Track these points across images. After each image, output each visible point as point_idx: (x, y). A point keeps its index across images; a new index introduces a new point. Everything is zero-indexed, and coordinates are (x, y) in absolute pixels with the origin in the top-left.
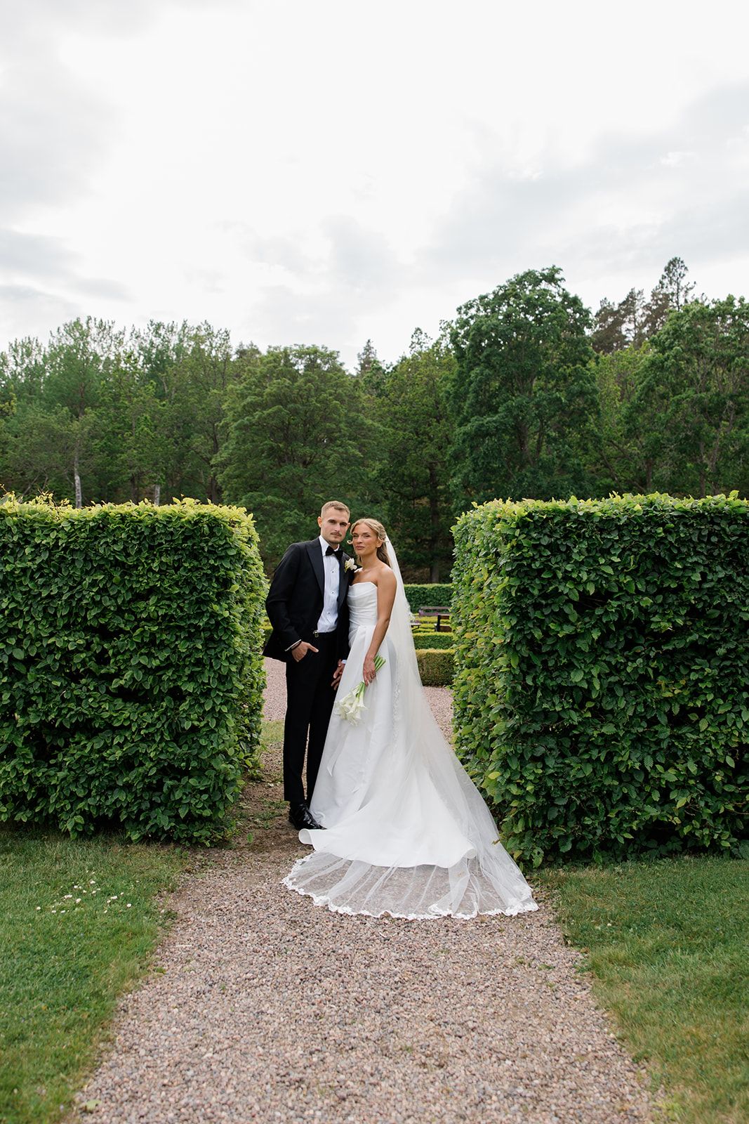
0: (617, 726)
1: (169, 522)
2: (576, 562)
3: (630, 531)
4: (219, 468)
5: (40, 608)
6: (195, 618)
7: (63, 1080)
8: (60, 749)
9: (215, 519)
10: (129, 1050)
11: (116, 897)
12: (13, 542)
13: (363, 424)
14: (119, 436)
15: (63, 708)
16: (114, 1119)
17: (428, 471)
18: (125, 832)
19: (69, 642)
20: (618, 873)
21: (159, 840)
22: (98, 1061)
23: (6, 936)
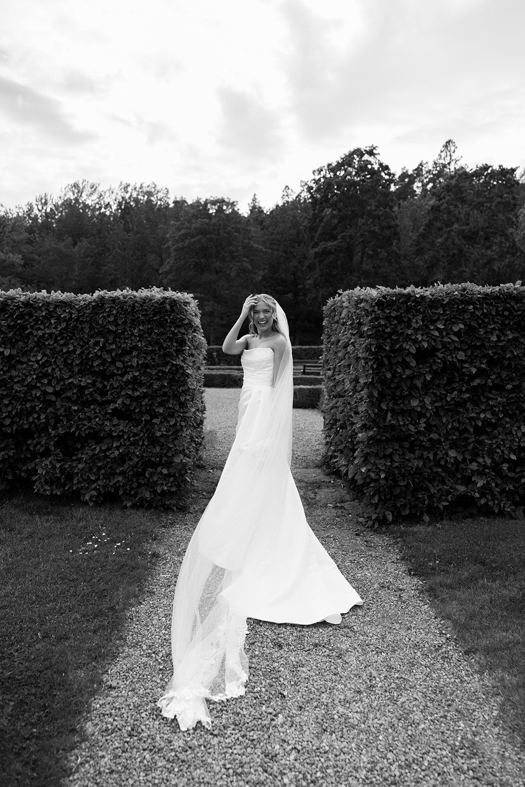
0: (439, 435)
1: (144, 303)
2: (414, 328)
3: (450, 308)
4: (164, 275)
5: (62, 360)
6: (163, 366)
7: (95, 667)
8: (78, 450)
9: (174, 301)
10: (136, 645)
11: (119, 544)
12: (42, 316)
13: (253, 247)
14: (103, 255)
15: (80, 424)
16: (130, 693)
17: (292, 277)
18: (122, 501)
19: (81, 381)
20: (439, 528)
21: (144, 507)
22: (116, 653)
23: (52, 569)
